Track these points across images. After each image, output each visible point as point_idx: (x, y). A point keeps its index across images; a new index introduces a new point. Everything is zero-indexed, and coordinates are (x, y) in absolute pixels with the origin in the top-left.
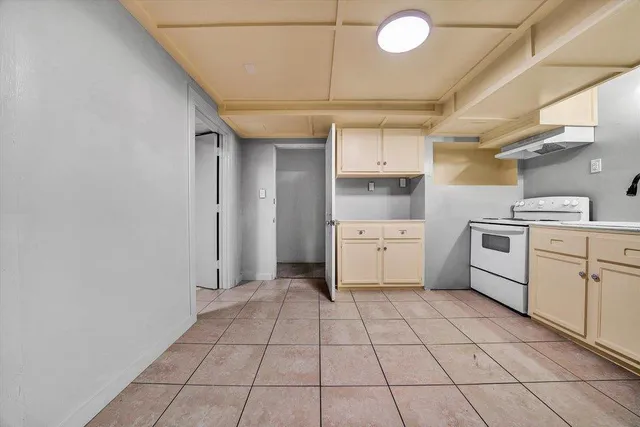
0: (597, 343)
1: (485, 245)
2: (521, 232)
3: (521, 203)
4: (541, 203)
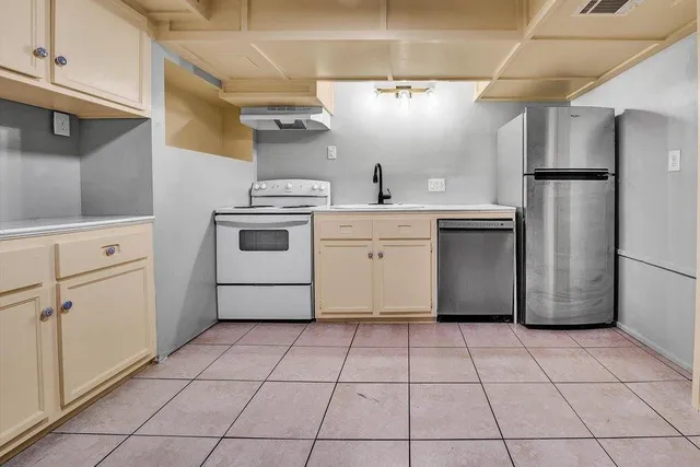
0: (381, 313)
1: (243, 247)
2: (306, 222)
3: (264, 186)
4: (290, 185)
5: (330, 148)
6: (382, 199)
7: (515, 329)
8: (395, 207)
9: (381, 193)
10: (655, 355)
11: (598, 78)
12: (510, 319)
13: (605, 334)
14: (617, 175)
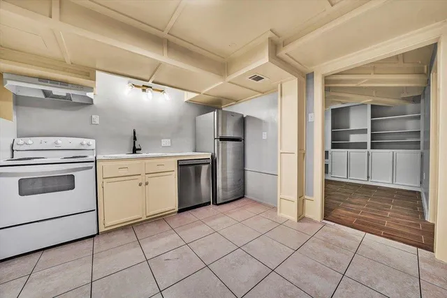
0: (147, 217)
2: (91, 168)
3: (30, 142)
4: (59, 142)
5: (93, 116)
6: (135, 150)
7: (212, 208)
8: (144, 155)
9: (134, 147)
10: (260, 203)
11: (237, 101)
12: (209, 203)
13: (242, 201)
14: (244, 140)
